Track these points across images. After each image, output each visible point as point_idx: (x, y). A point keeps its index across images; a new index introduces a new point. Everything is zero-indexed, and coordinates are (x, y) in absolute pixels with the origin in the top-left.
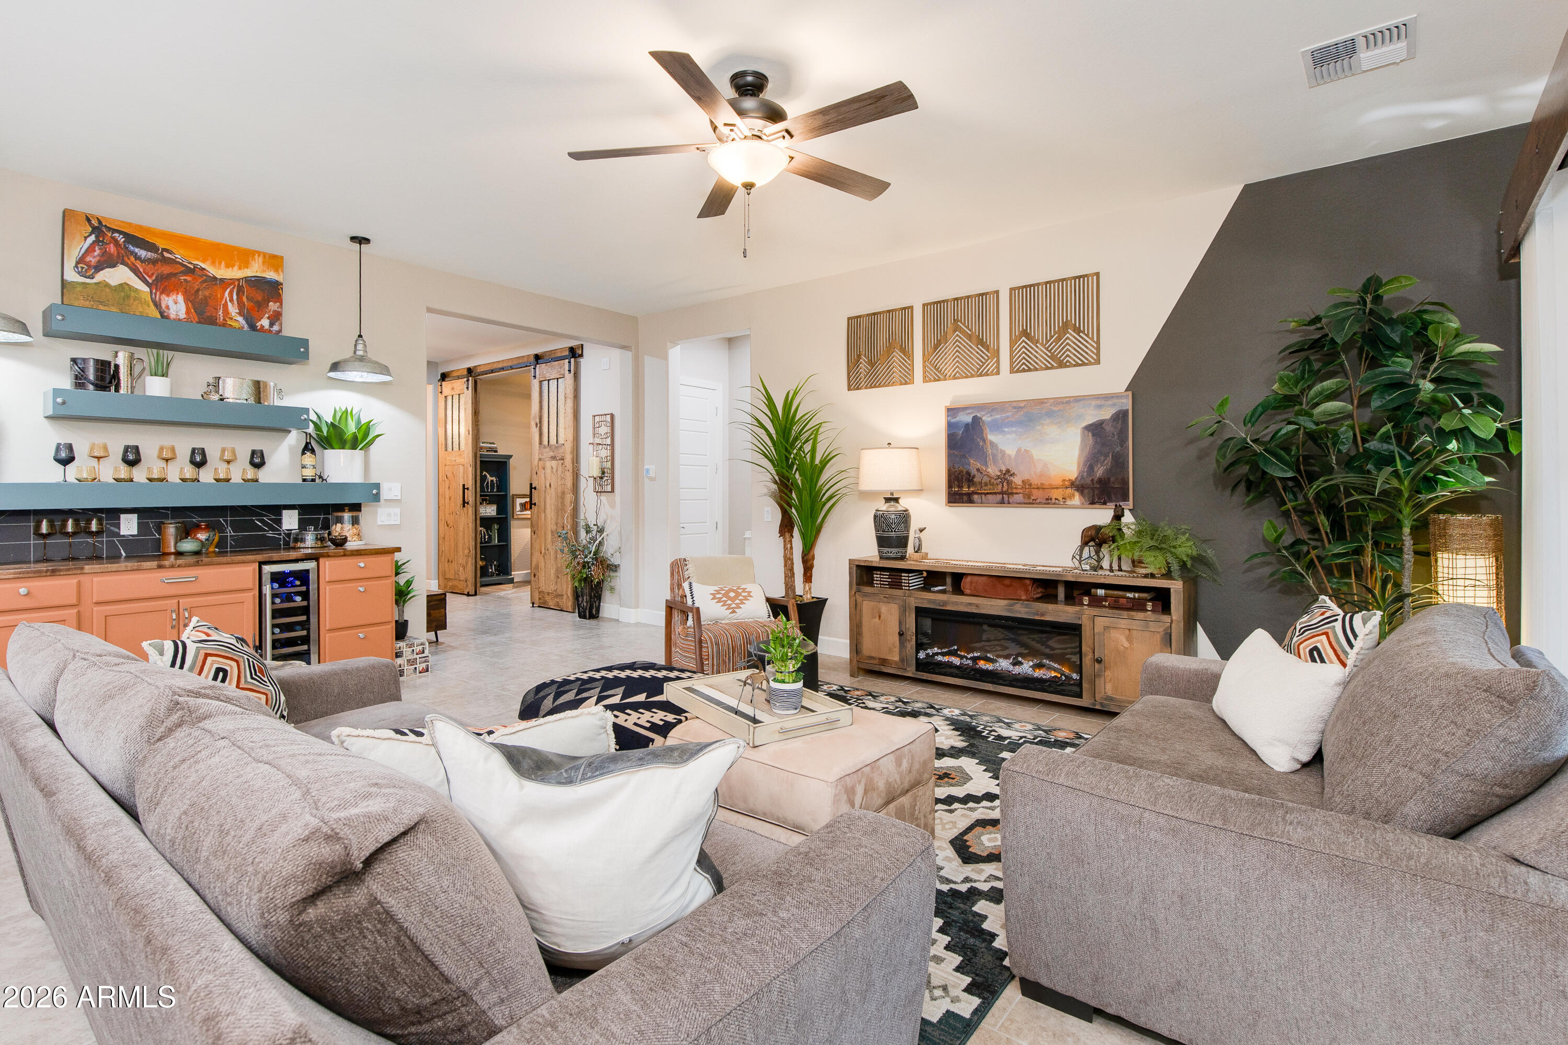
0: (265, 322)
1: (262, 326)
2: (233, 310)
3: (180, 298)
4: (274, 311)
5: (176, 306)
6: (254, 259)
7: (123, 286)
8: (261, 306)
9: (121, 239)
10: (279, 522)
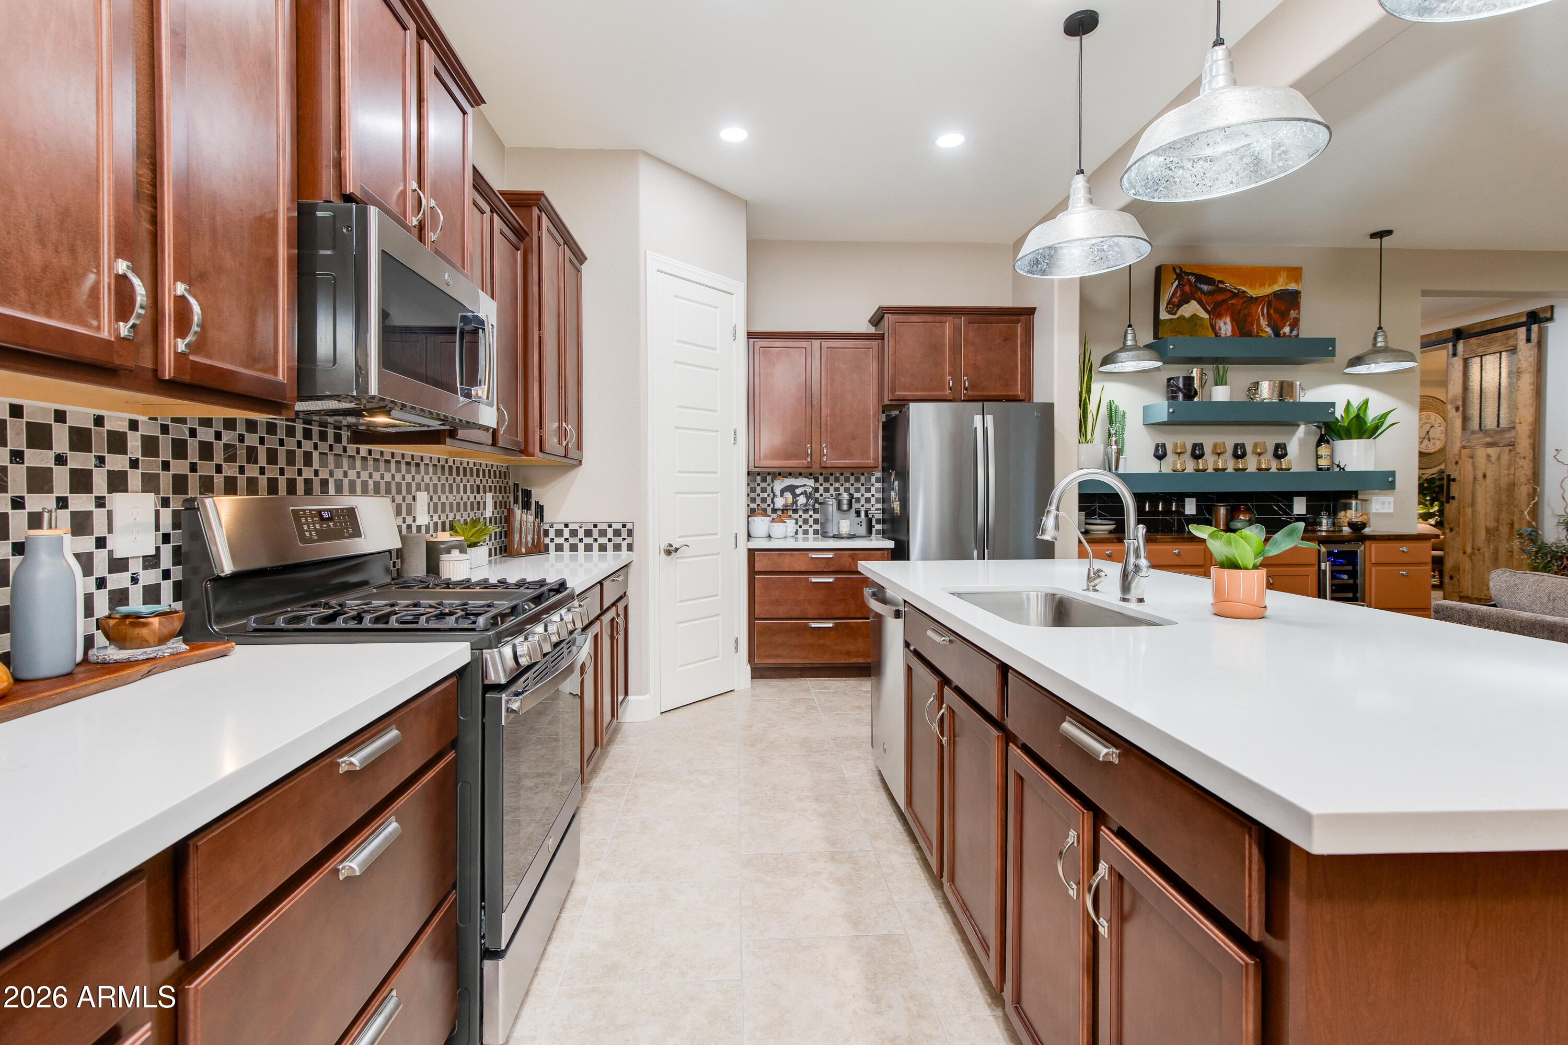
0: (1287, 330)
1: (1284, 333)
2: (1264, 323)
3: (1228, 320)
4: (1294, 318)
5: (1226, 327)
6: (1280, 275)
7: (1194, 317)
8: (1284, 315)
9: (1193, 279)
10: (1291, 507)
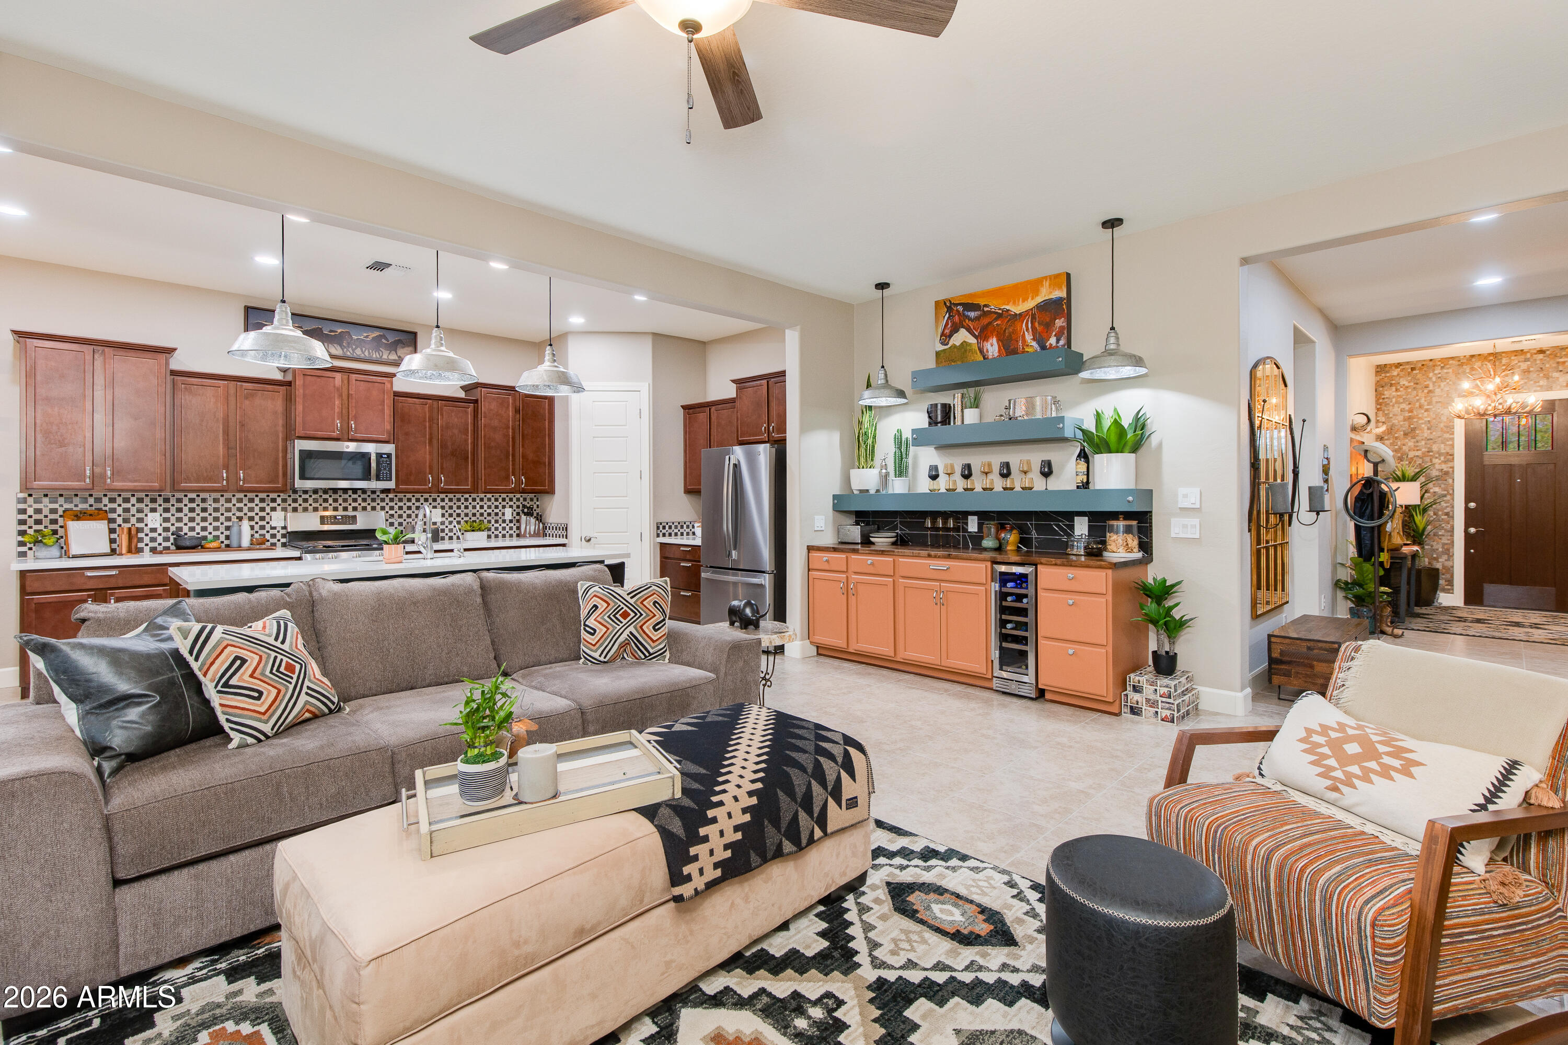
0: (1053, 340)
1: (1051, 345)
2: (1029, 337)
3: (994, 340)
4: (1060, 327)
5: (992, 347)
6: (1042, 285)
7: (964, 343)
8: (1048, 326)
9: (960, 308)
10: (1072, 527)
